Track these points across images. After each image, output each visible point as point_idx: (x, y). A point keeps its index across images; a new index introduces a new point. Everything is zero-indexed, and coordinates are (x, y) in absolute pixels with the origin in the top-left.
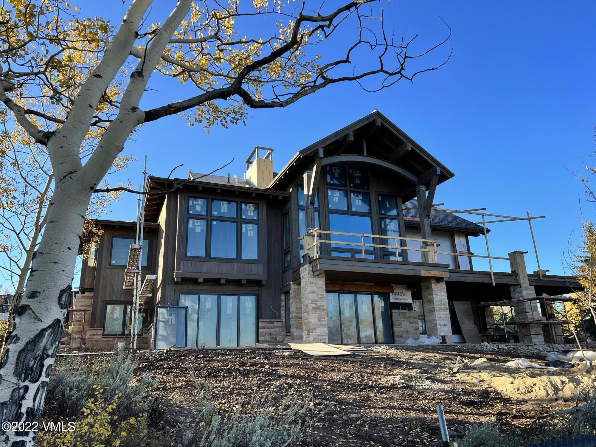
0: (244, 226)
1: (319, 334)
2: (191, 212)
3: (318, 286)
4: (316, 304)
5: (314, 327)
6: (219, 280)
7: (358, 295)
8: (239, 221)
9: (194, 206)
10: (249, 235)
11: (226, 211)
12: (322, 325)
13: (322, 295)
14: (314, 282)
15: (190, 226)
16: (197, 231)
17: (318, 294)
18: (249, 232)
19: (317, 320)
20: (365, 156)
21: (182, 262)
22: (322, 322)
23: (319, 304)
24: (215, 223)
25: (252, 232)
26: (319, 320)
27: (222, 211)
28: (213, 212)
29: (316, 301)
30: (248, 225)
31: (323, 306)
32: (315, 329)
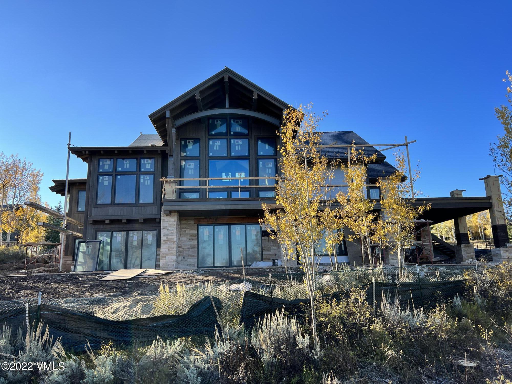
0: (142, 177)
1: (167, 261)
2: (101, 170)
3: (170, 223)
4: (167, 238)
5: (164, 255)
6: (121, 220)
7: (232, 226)
8: (138, 173)
9: (103, 165)
10: (146, 184)
11: (128, 167)
12: (171, 253)
13: (172, 230)
14: (166, 220)
15: (100, 181)
16: (105, 184)
17: (169, 230)
18: (146, 181)
19: (167, 250)
20: (227, 108)
21: (93, 209)
22: (171, 252)
23: (170, 237)
24: (119, 177)
25: (149, 181)
26: (169, 250)
27: (125, 167)
28: (118, 169)
29: (168, 235)
30: (146, 176)
31: (174, 239)
32: (165, 257)
